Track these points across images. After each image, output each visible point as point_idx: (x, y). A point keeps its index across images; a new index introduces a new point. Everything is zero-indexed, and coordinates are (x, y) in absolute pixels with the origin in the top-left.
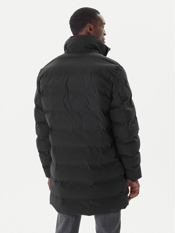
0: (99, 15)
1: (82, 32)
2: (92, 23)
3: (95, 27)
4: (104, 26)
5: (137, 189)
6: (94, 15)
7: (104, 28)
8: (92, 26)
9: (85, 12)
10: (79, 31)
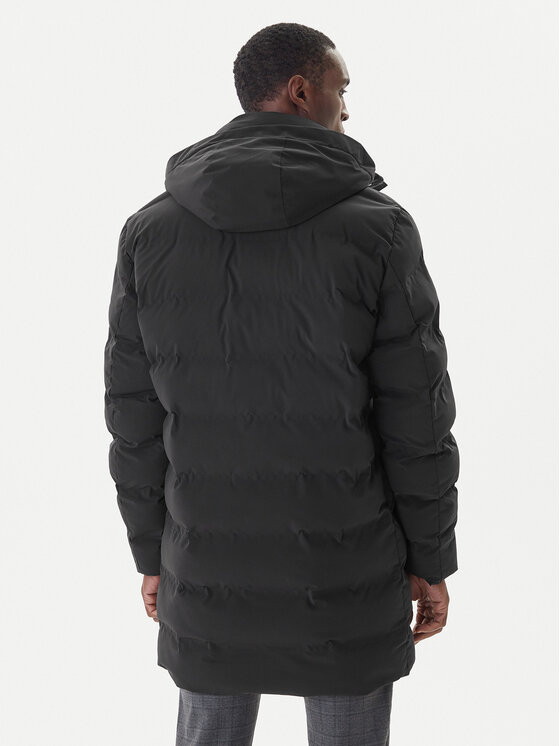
0: (331, 51)
1: (271, 99)
2: (308, 75)
3: (317, 89)
4: (345, 89)
5: (439, 608)
6: (317, 50)
7: (344, 95)
8: (307, 84)
9: (288, 36)
10: (265, 96)
